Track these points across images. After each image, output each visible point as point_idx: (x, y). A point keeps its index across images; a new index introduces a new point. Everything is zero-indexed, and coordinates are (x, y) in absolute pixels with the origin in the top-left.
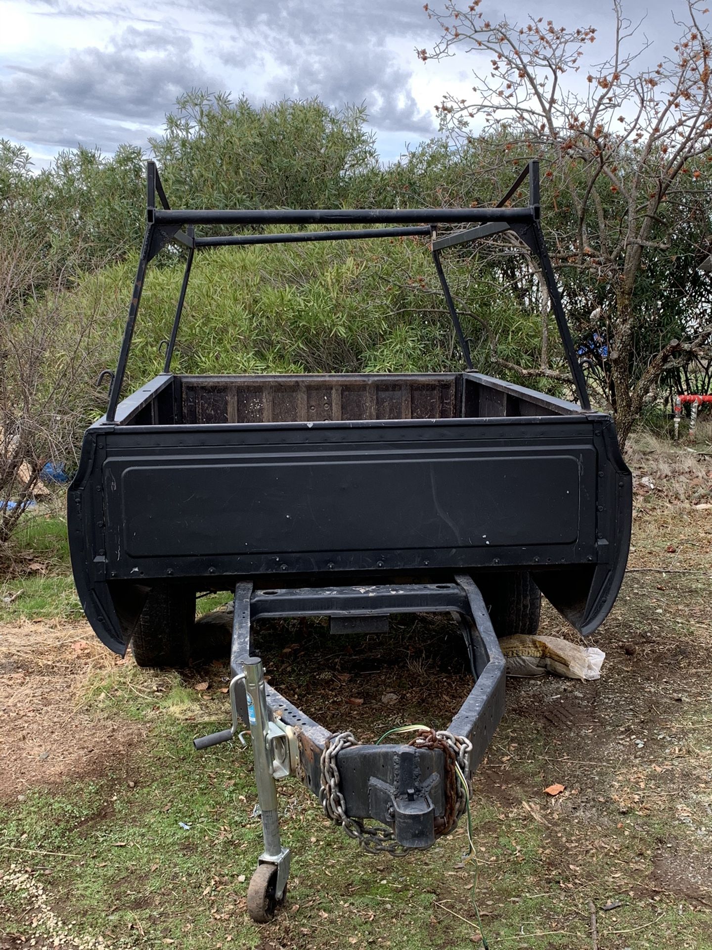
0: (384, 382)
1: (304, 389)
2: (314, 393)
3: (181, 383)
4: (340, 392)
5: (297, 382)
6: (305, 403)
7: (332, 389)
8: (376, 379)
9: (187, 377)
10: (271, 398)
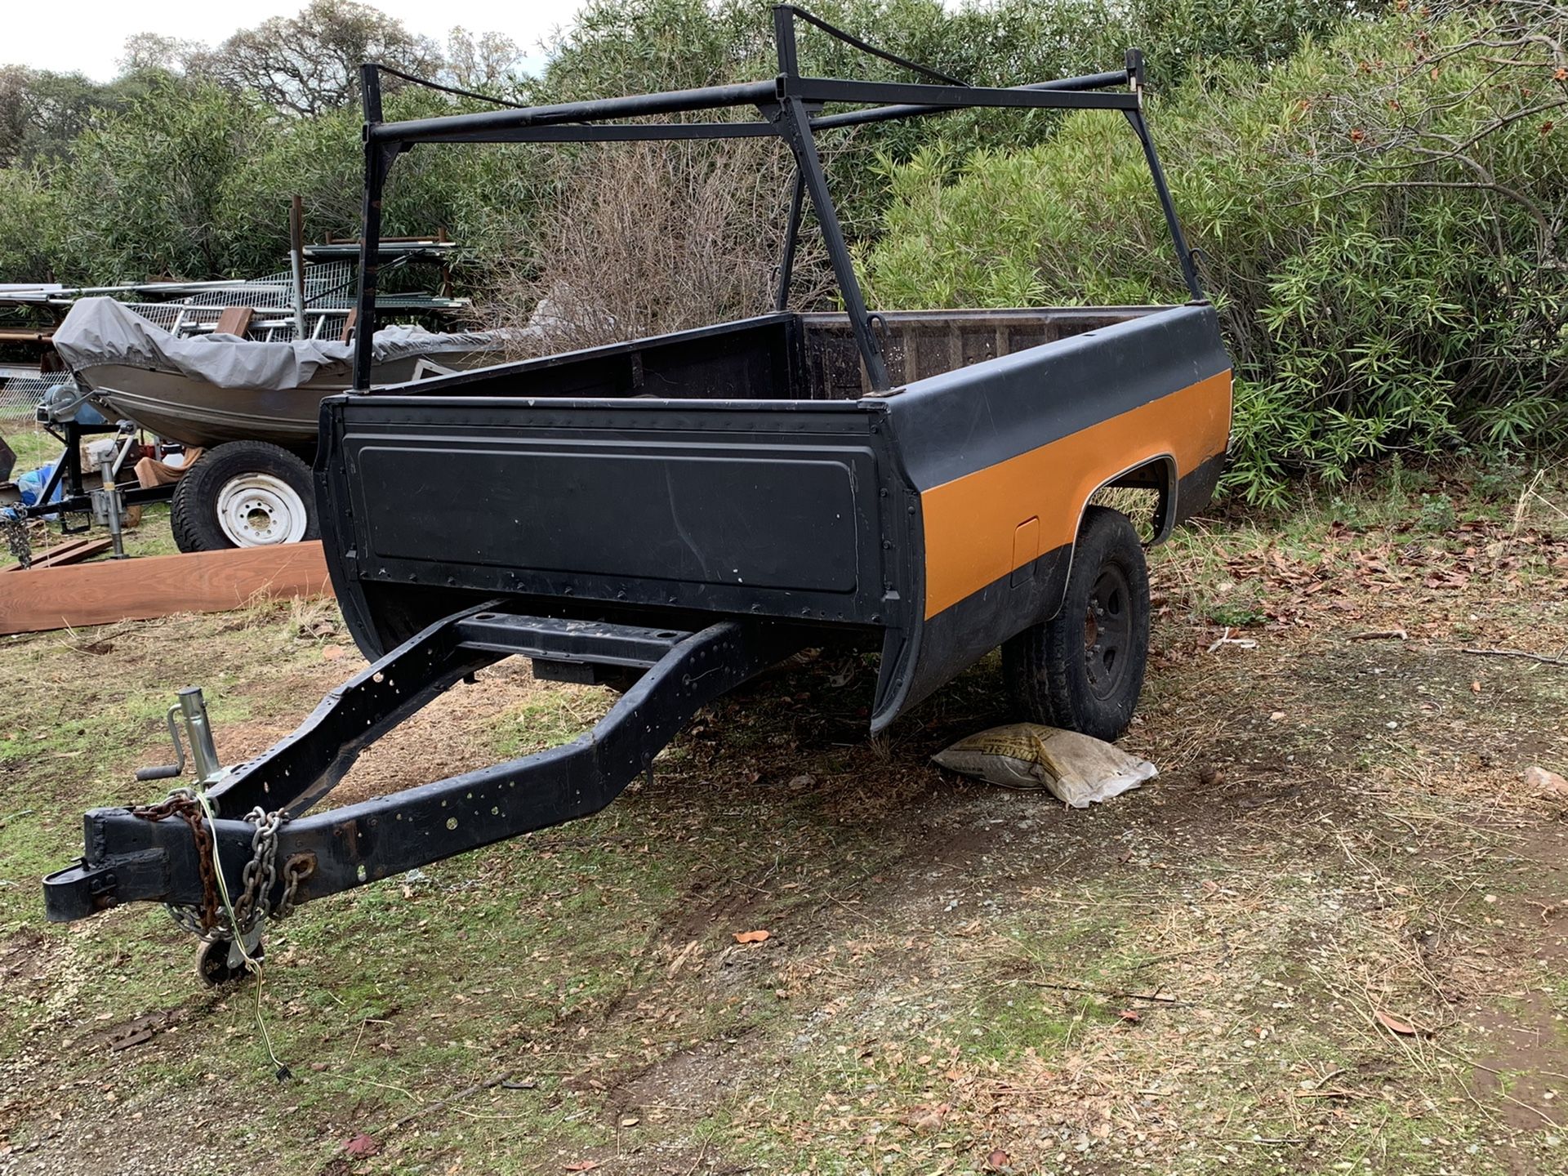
0: (1069, 322)
1: (957, 332)
2: (972, 337)
3: (802, 324)
4: (1006, 336)
5: (946, 321)
6: (960, 353)
7: (995, 332)
8: (1057, 315)
9: (810, 316)
10: (914, 346)
